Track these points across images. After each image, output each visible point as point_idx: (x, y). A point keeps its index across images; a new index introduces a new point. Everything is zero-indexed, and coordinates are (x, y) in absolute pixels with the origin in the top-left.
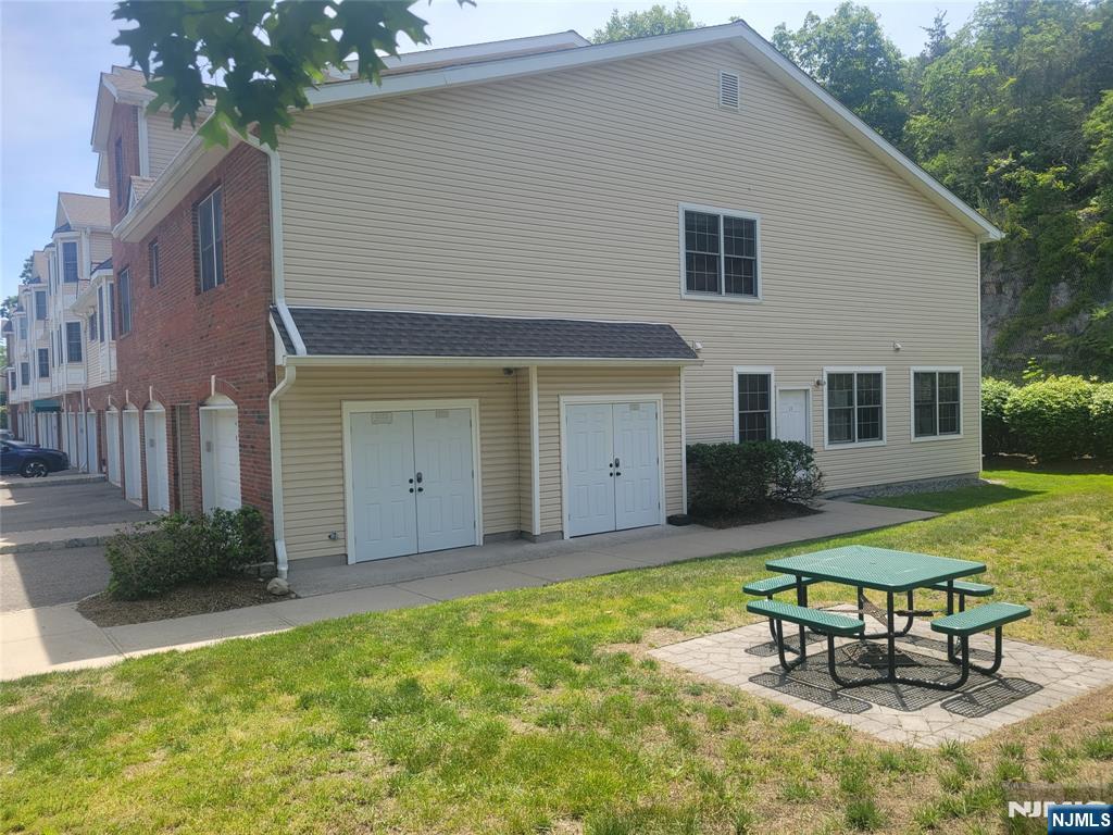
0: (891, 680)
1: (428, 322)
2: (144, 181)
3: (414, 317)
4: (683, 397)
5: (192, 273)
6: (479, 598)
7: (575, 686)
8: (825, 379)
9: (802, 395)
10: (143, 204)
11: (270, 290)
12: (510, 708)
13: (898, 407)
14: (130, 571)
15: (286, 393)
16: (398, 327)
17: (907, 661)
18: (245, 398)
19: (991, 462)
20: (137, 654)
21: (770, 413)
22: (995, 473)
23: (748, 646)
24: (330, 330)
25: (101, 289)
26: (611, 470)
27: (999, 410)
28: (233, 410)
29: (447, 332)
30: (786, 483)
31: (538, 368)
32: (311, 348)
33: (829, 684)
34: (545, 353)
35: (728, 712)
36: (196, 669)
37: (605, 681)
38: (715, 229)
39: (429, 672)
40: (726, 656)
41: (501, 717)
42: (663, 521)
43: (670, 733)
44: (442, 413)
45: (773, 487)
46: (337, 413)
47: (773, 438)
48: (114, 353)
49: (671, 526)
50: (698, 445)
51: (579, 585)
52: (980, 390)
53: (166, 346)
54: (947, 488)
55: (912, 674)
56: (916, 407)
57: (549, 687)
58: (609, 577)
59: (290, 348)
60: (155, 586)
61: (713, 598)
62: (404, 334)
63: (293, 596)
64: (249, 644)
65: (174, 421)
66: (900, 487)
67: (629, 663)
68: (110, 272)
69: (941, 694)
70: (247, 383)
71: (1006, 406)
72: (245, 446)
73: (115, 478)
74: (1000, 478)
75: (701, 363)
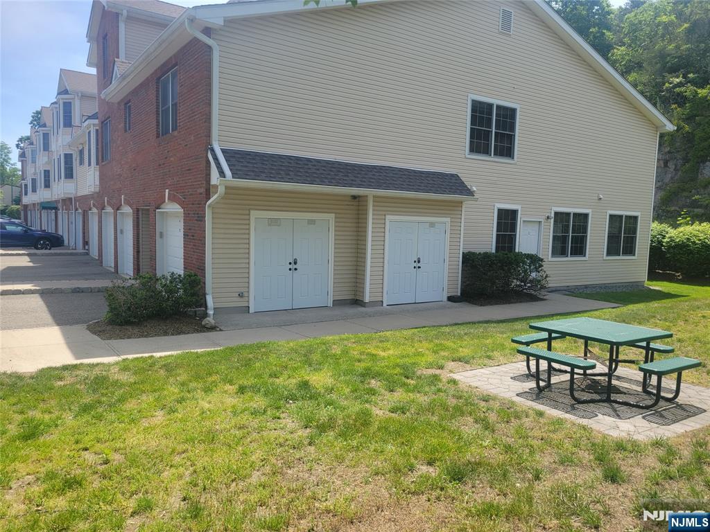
0: (608, 400)
1: (306, 162)
2: (123, 62)
3: (298, 159)
4: (463, 222)
5: (155, 122)
6: (337, 337)
7: (408, 391)
8: (553, 215)
9: (537, 226)
10: (123, 77)
11: (209, 136)
12: (371, 401)
13: (597, 236)
14: (120, 306)
15: (217, 203)
16: (288, 164)
17: (618, 391)
18: (189, 204)
19: (653, 276)
20: (130, 357)
21: (515, 235)
22: (654, 283)
23: (512, 375)
24: (246, 164)
25: (89, 133)
26: (415, 265)
27: (660, 242)
28: (180, 212)
29: (318, 169)
30: (524, 280)
31: (374, 197)
32: (234, 175)
33: (568, 400)
34: (379, 187)
35: (509, 412)
36: (170, 367)
37: (427, 389)
38: (490, 113)
39: (314, 378)
40: (499, 381)
41: (367, 405)
42: (445, 299)
43: (476, 422)
44: (312, 222)
45: (516, 282)
46: (247, 217)
47: (517, 251)
48: (97, 173)
49: (450, 303)
50: (469, 252)
51: (398, 334)
52: (650, 229)
53: (135, 170)
54: (624, 290)
55: (620, 398)
56: (608, 236)
57: (392, 391)
58: (416, 330)
59: (222, 173)
60: (135, 318)
61: (486, 345)
62: (292, 169)
63: (218, 329)
64: (198, 356)
65: (138, 218)
66: (594, 288)
67: (440, 380)
68: (96, 121)
69: (642, 411)
70: (191, 195)
71: (665, 240)
72: (188, 235)
73: (94, 253)
74: (658, 286)
75: (477, 200)
